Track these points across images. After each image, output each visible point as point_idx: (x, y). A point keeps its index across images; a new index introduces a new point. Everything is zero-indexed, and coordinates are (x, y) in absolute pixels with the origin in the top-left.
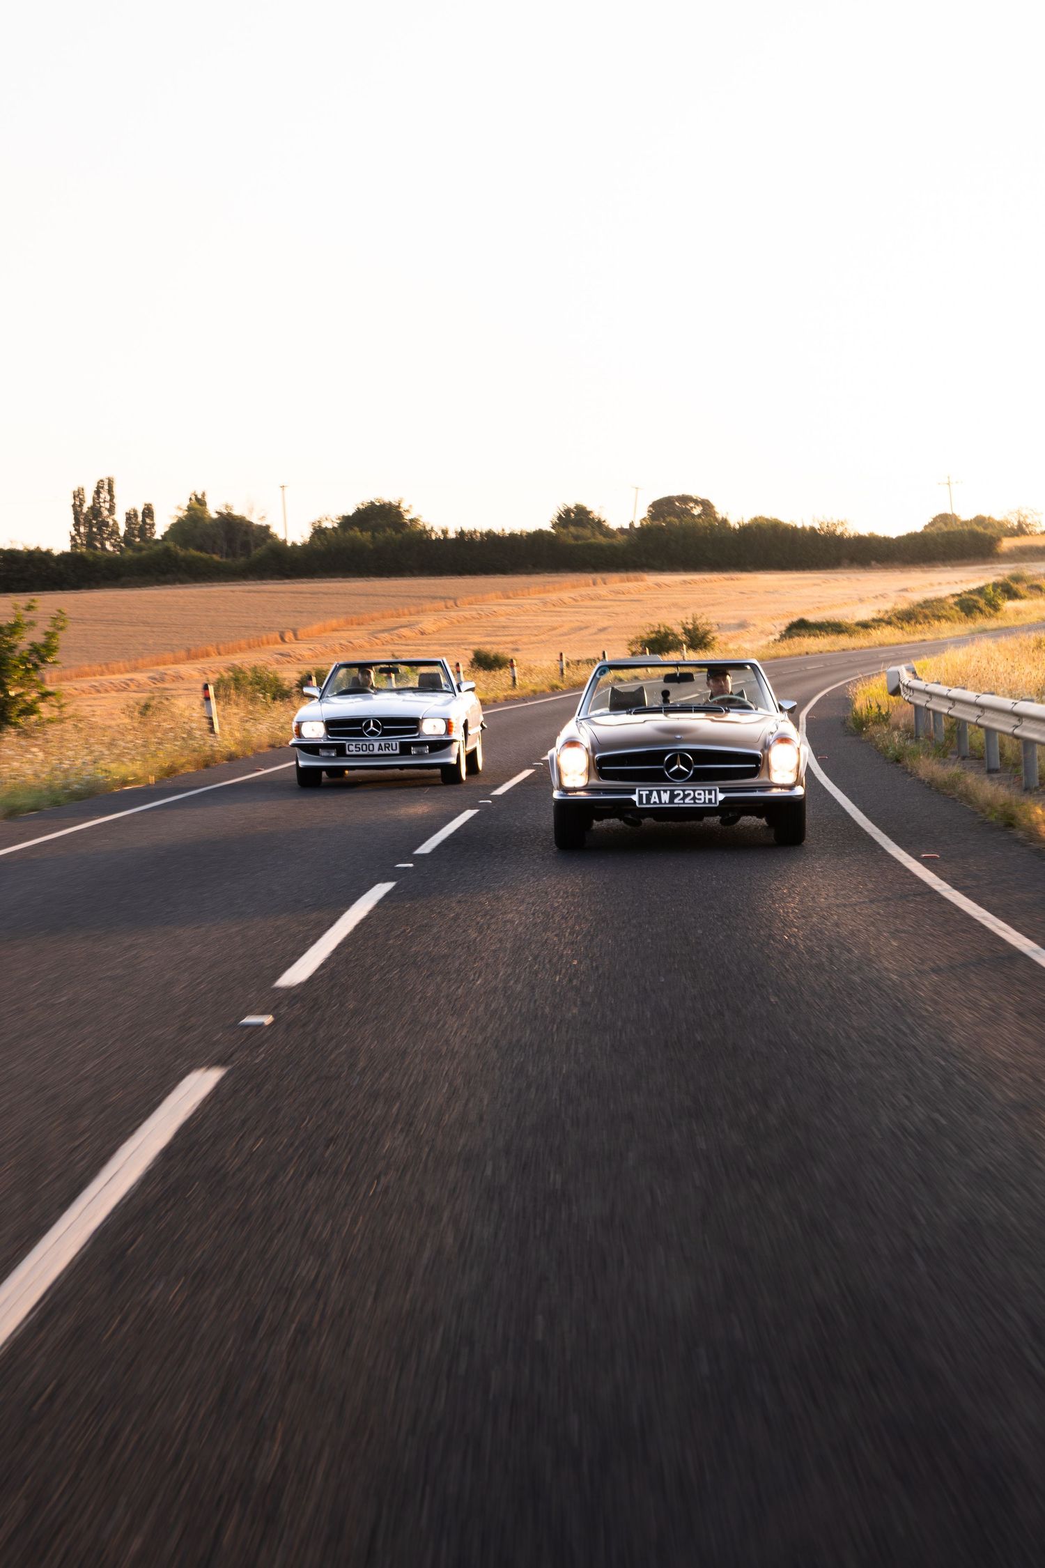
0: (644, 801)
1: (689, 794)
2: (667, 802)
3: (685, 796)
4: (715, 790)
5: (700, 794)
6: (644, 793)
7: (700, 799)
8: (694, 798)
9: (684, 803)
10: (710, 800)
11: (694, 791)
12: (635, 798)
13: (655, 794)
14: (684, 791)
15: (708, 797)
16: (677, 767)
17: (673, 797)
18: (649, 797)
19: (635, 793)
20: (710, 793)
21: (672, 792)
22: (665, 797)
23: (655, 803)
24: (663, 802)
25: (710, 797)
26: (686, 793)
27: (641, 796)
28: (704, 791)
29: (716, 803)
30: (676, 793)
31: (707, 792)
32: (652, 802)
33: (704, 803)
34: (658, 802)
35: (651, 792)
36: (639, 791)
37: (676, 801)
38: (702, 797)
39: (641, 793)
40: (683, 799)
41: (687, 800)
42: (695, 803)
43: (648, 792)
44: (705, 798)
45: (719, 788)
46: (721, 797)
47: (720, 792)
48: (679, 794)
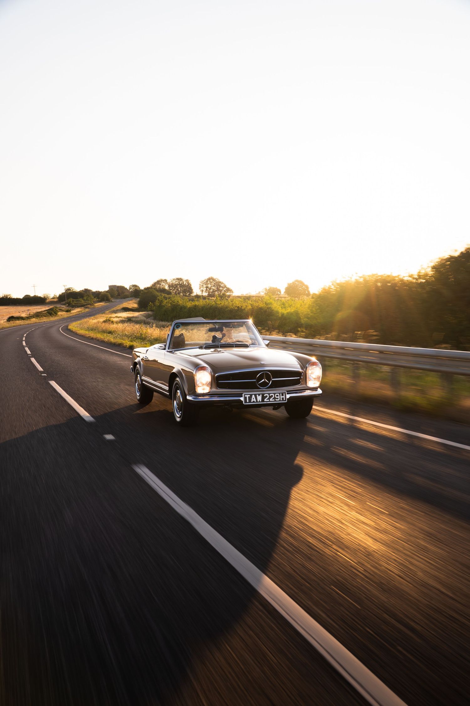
0: (248, 401)
1: (272, 396)
2: (261, 401)
3: (270, 397)
4: (285, 393)
5: (277, 396)
6: (247, 396)
8: (275, 398)
9: (270, 401)
10: (283, 398)
11: (274, 394)
12: (242, 399)
13: (253, 396)
14: (269, 394)
16: (263, 380)
17: (263, 398)
18: (250, 398)
19: (242, 396)
20: (283, 395)
21: (263, 395)
22: (259, 398)
23: (254, 402)
24: (258, 401)
27: (245, 398)
28: (280, 394)
29: (285, 400)
30: (265, 395)
32: (252, 401)
33: (280, 400)
35: (251, 395)
36: (245, 395)
37: (265, 400)
38: (279, 397)
39: (246, 396)
40: (269, 399)
42: (275, 401)
43: (249, 396)
44: (280, 398)
45: (287, 391)
46: (288, 396)
47: (287, 394)
48: (267, 396)
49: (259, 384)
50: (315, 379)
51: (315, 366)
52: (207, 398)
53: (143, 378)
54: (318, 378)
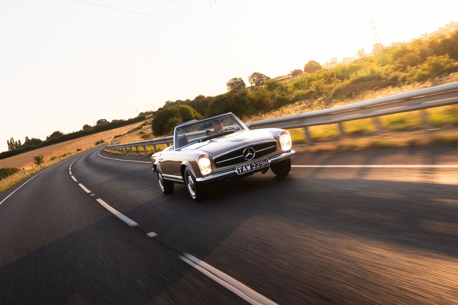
0: (241, 172)
1: (258, 164)
2: (250, 169)
3: (257, 165)
4: (267, 159)
5: (262, 163)
6: (239, 168)
7: (262, 165)
8: (260, 165)
9: (257, 168)
11: (259, 162)
12: (236, 171)
13: (244, 167)
14: (255, 163)
16: (249, 154)
18: (242, 169)
20: (265, 161)
21: (251, 165)
22: (249, 168)
23: (245, 171)
24: (248, 170)
25: (266, 163)
26: (256, 163)
27: (238, 170)
28: (263, 161)
29: (268, 165)
30: (252, 165)
31: (264, 161)
32: (244, 171)
33: (264, 166)
34: (246, 170)
35: (242, 167)
36: (237, 168)
37: (253, 168)
40: (256, 166)
41: (258, 167)
42: (261, 167)
43: (241, 168)
44: (264, 164)
45: (268, 158)
46: (270, 161)
47: (269, 160)
48: (254, 165)
49: (246, 158)
50: (287, 144)
51: (284, 135)
52: (211, 177)
53: (163, 175)
54: (289, 142)
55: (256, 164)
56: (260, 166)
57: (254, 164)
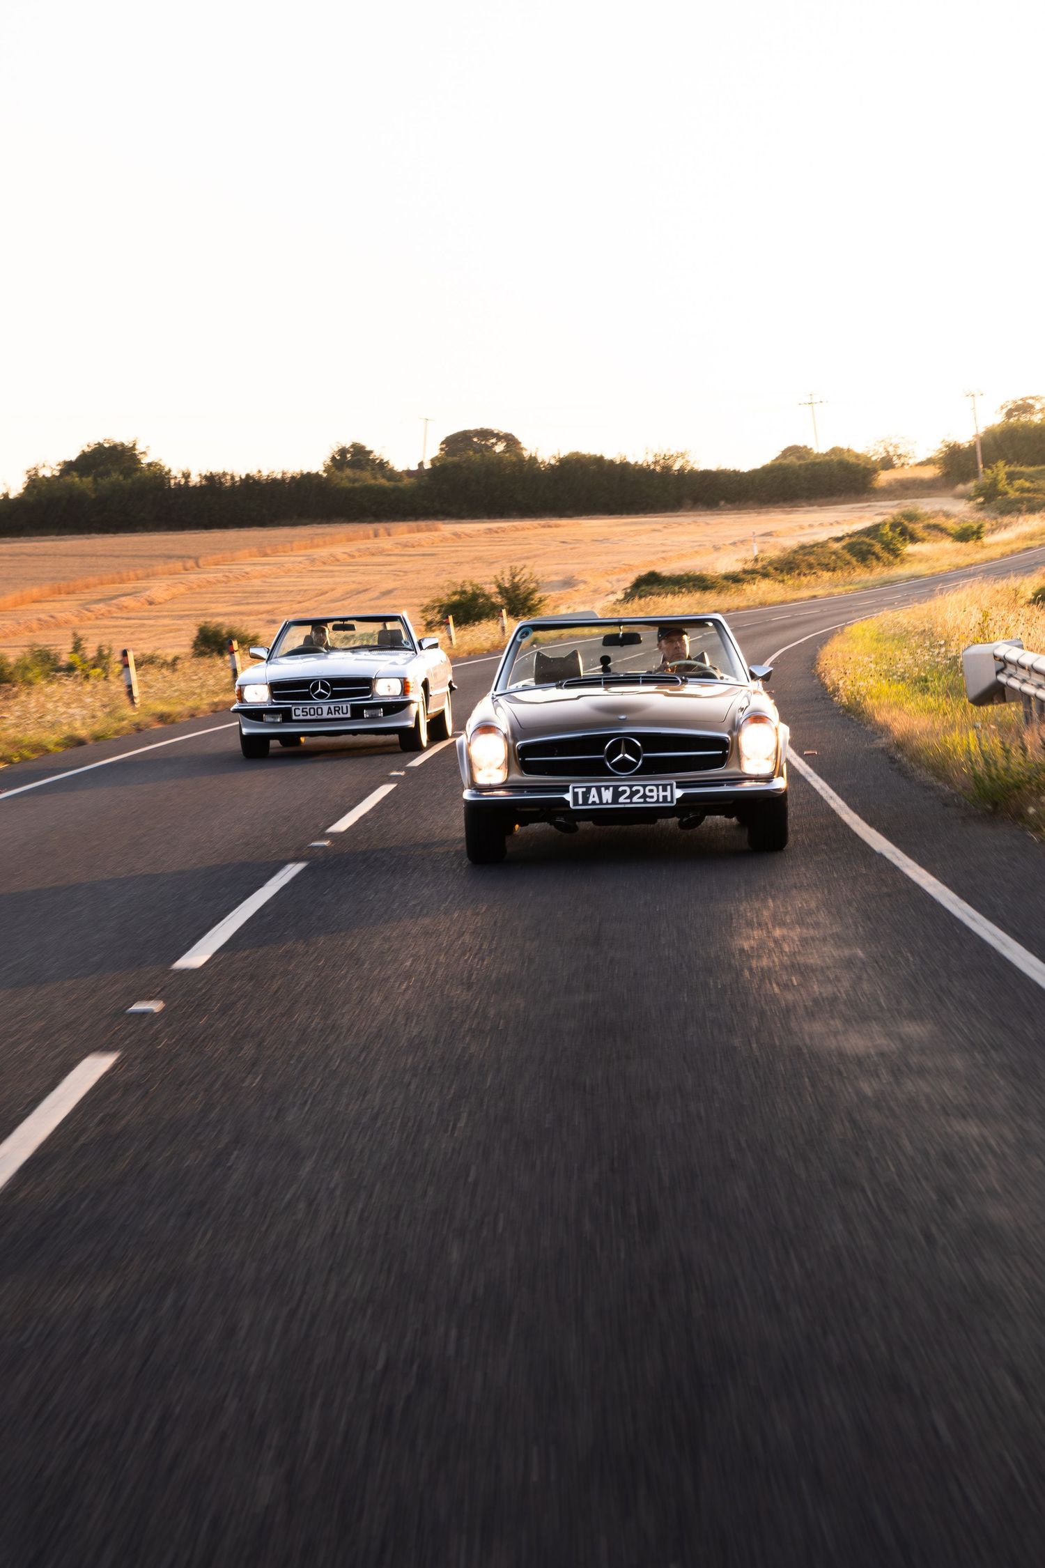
0: (580, 802)
1: (638, 791)
2: (610, 801)
3: (633, 794)
4: (671, 785)
5: (651, 791)
7: (652, 797)
8: (644, 796)
9: (631, 803)
10: (665, 797)
11: (644, 786)
12: (568, 797)
13: (594, 791)
14: (631, 787)
15: (662, 794)
16: (621, 756)
17: (617, 795)
18: (586, 795)
19: (568, 791)
20: (664, 789)
21: (616, 788)
22: (607, 795)
23: (594, 803)
24: (604, 801)
25: (665, 794)
26: (634, 789)
27: (575, 795)
28: (657, 786)
29: (672, 802)
30: (620, 789)
31: (660, 788)
32: (590, 802)
33: (657, 801)
34: (598, 802)
35: (589, 789)
36: (574, 788)
37: (621, 800)
38: (654, 794)
39: (576, 790)
40: (630, 797)
41: (635, 799)
42: (645, 802)
43: (584, 790)
44: (658, 796)
45: (676, 782)
46: (679, 793)
47: (677, 788)
48: (624, 792)
49: (612, 766)
50: (760, 755)
51: (755, 725)
52: (501, 795)
55: (631, 791)
56: (642, 800)
57: (627, 789)
